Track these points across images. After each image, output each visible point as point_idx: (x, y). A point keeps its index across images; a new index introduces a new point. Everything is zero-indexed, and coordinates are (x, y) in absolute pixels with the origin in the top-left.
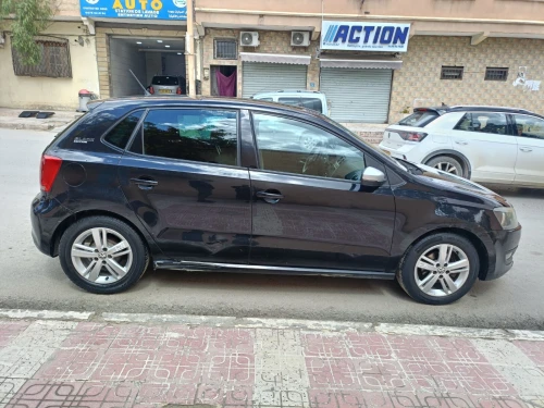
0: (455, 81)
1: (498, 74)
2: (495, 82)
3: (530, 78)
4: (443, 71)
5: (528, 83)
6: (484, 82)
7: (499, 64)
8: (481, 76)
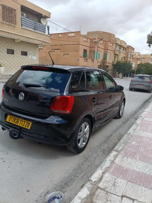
0: (12, 55)
1: (25, 54)
2: (24, 56)
3: (33, 56)
4: (7, 51)
5: (33, 57)
6: (21, 56)
7: (24, 50)
8: (20, 54)
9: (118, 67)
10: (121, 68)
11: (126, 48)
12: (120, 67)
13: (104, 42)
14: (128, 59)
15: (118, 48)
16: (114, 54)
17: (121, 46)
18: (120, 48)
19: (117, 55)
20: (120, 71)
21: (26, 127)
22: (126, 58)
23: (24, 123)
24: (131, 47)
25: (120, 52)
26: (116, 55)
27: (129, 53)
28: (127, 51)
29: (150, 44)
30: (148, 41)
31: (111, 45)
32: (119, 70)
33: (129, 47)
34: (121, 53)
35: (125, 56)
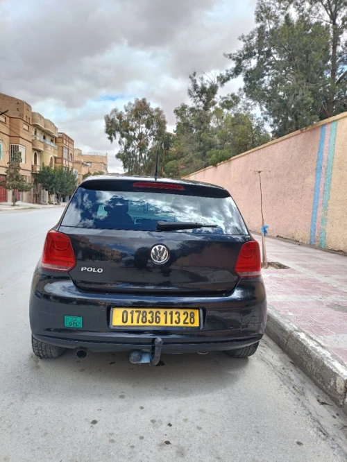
9: (46, 180)
10: (54, 180)
11: (56, 138)
12: (51, 180)
13: (8, 119)
14: (64, 162)
15: (39, 137)
16: (34, 149)
17: (46, 134)
18: (44, 138)
19: (39, 151)
20: (52, 189)
21: (187, 323)
22: (58, 161)
23: (178, 317)
24: (66, 136)
25: (45, 147)
26: (37, 152)
27: (65, 150)
28: (61, 145)
29: (111, 135)
30: (107, 129)
31: (26, 127)
32: (51, 187)
33: (63, 137)
34: (49, 149)
35: (56, 156)
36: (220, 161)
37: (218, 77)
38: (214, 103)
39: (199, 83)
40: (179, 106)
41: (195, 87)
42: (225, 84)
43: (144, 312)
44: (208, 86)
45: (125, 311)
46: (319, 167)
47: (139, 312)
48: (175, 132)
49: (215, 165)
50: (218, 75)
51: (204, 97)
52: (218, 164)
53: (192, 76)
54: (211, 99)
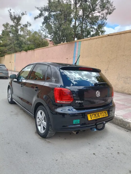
21: (105, 116)
23: (103, 114)
36: (29, 49)
37: (22, 14)
38: (20, 25)
39: (12, 14)
40: (5, 23)
41: (11, 16)
42: (36, 19)
43: (95, 114)
44: (17, 17)
45: (91, 115)
46: (74, 56)
47: (94, 114)
48: (2, 34)
49: (26, 51)
50: (22, 13)
51: (15, 21)
52: (28, 51)
53: (9, 10)
54: (18, 22)
